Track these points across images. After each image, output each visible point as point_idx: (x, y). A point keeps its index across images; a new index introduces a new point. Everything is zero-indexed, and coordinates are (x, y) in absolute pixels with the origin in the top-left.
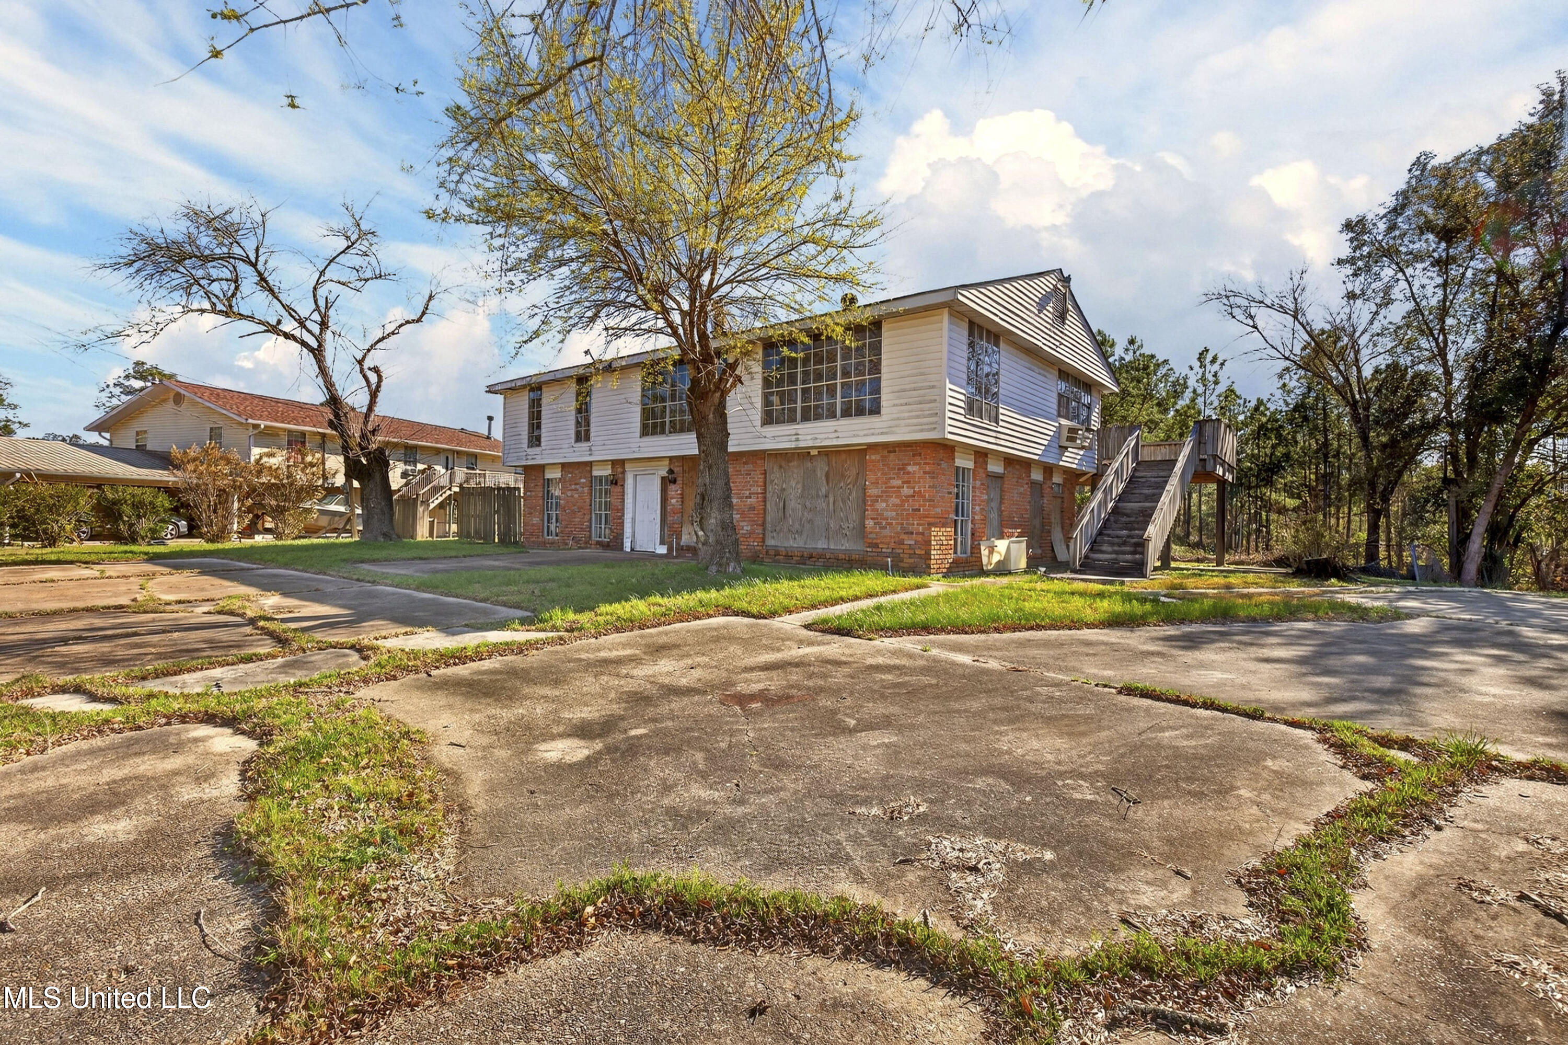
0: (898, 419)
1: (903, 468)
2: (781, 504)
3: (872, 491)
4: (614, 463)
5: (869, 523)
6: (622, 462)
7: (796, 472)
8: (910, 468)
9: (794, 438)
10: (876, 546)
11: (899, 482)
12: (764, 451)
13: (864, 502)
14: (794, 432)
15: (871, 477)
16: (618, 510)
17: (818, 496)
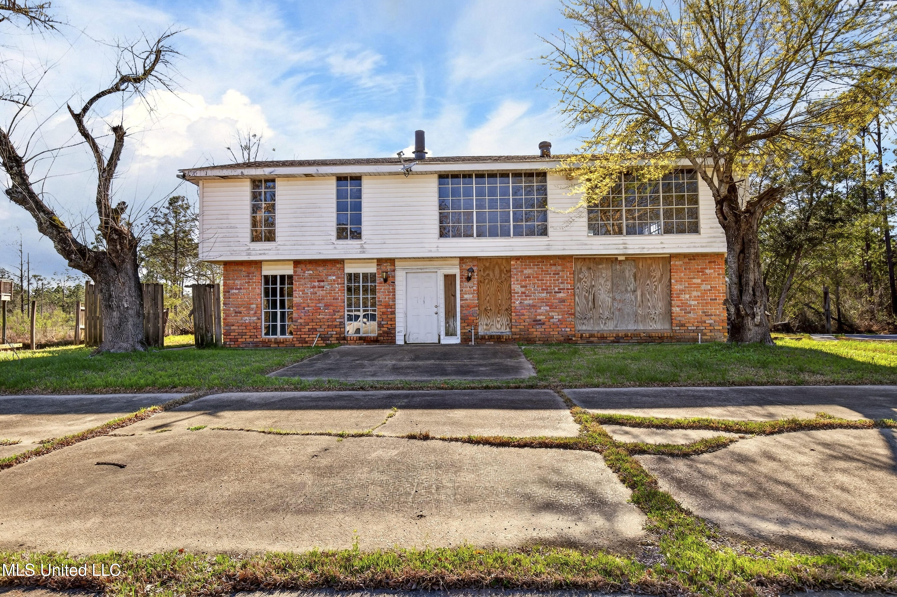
0: (714, 237)
1: (702, 271)
2: (591, 298)
3: (677, 287)
4: (380, 261)
5: (676, 310)
6: (392, 261)
7: (605, 272)
8: (708, 271)
9: (621, 247)
10: (683, 325)
11: (699, 281)
12: (571, 256)
13: (670, 295)
14: (621, 242)
15: (675, 276)
16: (387, 306)
17: (626, 290)
